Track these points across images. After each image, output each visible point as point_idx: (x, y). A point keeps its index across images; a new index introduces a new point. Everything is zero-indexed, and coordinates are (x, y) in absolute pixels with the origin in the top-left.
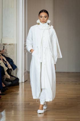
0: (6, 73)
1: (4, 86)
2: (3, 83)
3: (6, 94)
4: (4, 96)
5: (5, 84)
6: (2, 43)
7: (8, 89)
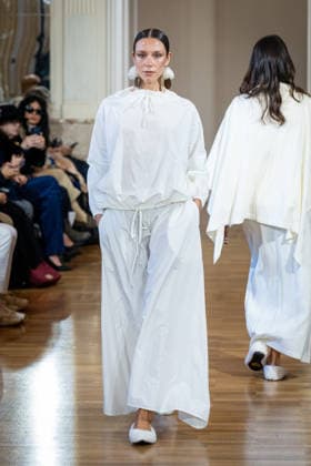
0: (75, 205)
1: (69, 243)
2: (67, 234)
3: (76, 267)
4: (69, 272)
5: (72, 238)
6: (62, 117)
7: (79, 253)
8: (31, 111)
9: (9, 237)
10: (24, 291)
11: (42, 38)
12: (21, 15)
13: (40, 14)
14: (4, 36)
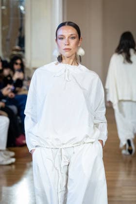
9: (5, 123)
10: (13, 149)
11: (21, 29)
12: (11, 18)
13: (20, 18)
14: (4, 29)
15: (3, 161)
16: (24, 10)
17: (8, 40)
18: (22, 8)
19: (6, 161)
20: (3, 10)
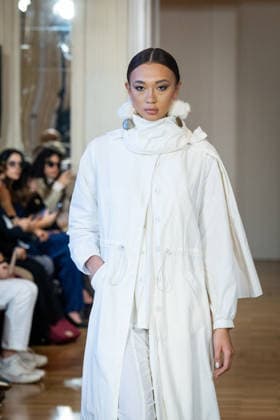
8: (51, 165)
10: (43, 348)
11: (63, 93)
12: (42, 70)
13: (60, 69)
14: (25, 91)
15: (21, 375)
16: (70, 53)
17: (34, 116)
18: (65, 48)
19: (28, 375)
20: (23, 52)
